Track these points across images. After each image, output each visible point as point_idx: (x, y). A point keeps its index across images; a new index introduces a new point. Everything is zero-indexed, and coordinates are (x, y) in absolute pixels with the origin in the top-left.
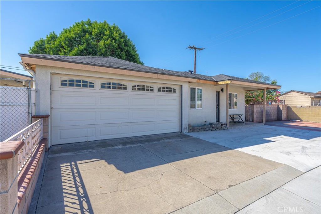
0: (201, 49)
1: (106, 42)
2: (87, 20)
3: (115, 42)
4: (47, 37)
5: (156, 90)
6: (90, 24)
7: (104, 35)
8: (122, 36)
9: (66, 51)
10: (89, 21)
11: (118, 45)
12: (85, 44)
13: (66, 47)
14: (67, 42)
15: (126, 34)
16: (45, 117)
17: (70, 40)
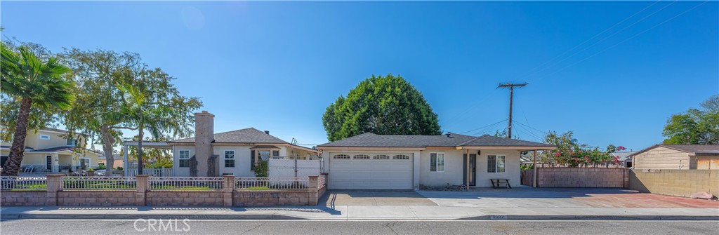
0: (524, 85)
1: (387, 101)
2: (371, 77)
3: (396, 99)
4: (336, 102)
5: (391, 157)
6: (374, 80)
7: (386, 92)
8: (407, 88)
9: (351, 115)
10: (374, 78)
11: (400, 101)
12: (367, 106)
13: (350, 111)
14: (351, 106)
15: (411, 85)
16: (326, 174)
17: (354, 104)
